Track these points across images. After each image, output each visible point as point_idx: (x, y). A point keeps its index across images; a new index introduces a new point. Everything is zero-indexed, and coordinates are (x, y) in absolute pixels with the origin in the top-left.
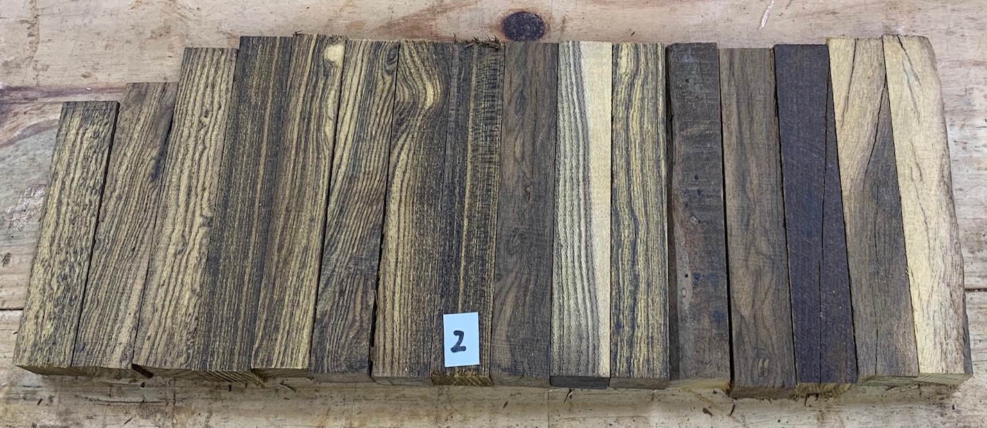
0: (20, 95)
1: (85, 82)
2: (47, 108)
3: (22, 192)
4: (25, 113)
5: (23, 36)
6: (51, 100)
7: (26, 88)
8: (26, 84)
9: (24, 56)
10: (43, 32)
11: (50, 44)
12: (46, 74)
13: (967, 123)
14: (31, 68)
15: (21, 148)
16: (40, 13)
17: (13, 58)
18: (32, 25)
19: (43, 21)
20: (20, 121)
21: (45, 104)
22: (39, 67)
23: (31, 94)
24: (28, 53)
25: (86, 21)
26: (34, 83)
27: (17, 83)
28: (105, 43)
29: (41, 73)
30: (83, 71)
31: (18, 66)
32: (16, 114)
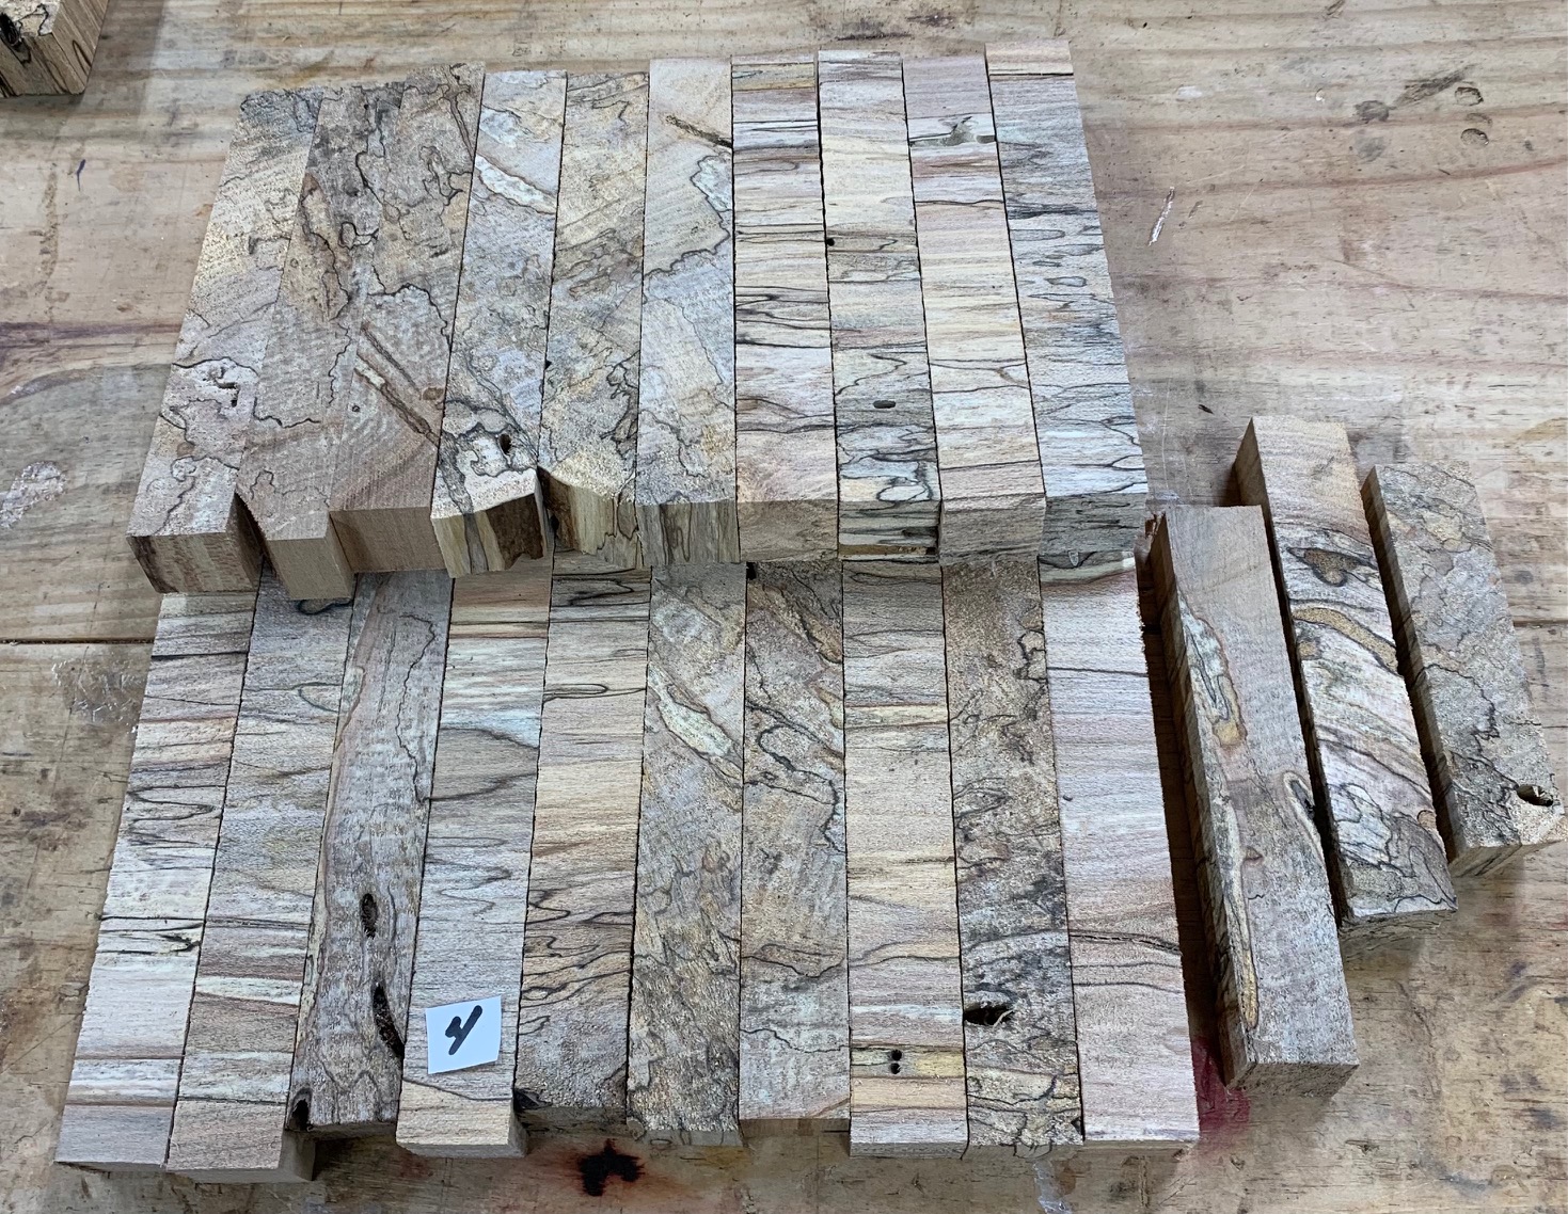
0: (23, 335)
1: (123, 317)
2: (63, 353)
3: (18, 473)
4: (30, 361)
5: (33, 252)
6: (69, 342)
7: (34, 326)
8: (34, 319)
9: (33, 281)
10: (63, 249)
11: (72, 264)
12: (66, 305)
14: (42, 297)
15: (21, 410)
16: (60, 221)
17: (16, 284)
18: (47, 238)
19: (65, 232)
20: (22, 371)
21: (60, 348)
22: (55, 295)
23: (40, 334)
24: (38, 277)
25: (128, 232)
26: (46, 319)
27: (21, 318)
28: (154, 263)
29: (57, 304)
30: (122, 302)
31: (23, 294)
32: (16, 362)
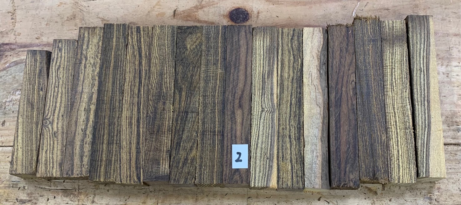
0: (8, 47)
1: (37, 41)
2: (20, 53)
3: (10, 93)
4: (11, 55)
5: (9, 19)
6: (22, 49)
7: (11, 44)
8: (11, 42)
9: (9, 29)
10: (18, 18)
11: (21, 23)
12: (20, 37)
13: (449, 64)
14: (13, 34)
15: (9, 72)
16: (16, 8)
17: (5, 30)
18: (13, 14)
19: (18, 12)
20: (8, 59)
21: (19, 51)
22: (16, 34)
23: (13, 47)
24: (11, 27)
25: (37, 12)
26: (14, 41)
27: (7, 42)
28: (46, 23)
29: (17, 37)
30: (36, 36)
31: (7, 33)
32: (6, 56)
